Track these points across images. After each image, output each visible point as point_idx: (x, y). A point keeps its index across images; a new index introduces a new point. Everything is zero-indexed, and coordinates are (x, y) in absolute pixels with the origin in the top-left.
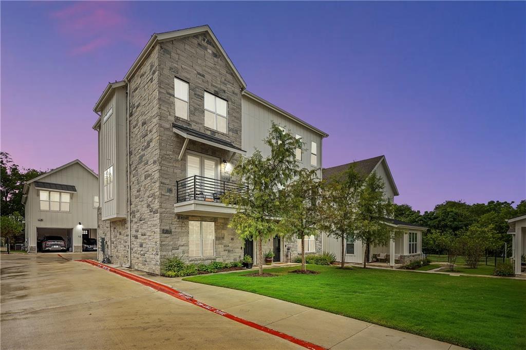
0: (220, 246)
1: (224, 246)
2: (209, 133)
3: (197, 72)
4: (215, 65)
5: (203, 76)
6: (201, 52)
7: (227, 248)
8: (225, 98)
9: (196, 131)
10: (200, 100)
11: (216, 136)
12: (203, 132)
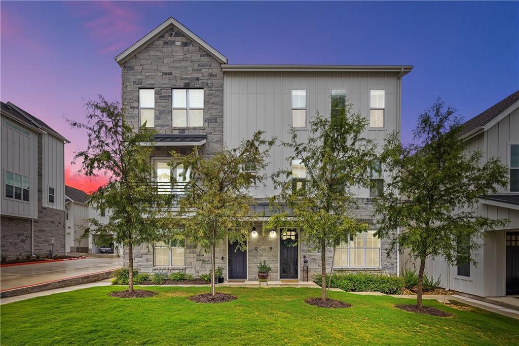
0: (192, 255)
1: (197, 256)
2: (176, 133)
3: (163, 73)
4: (185, 54)
5: (170, 74)
6: (167, 50)
7: (202, 258)
8: (198, 86)
9: (162, 135)
10: (166, 101)
11: (187, 133)
12: (170, 133)
